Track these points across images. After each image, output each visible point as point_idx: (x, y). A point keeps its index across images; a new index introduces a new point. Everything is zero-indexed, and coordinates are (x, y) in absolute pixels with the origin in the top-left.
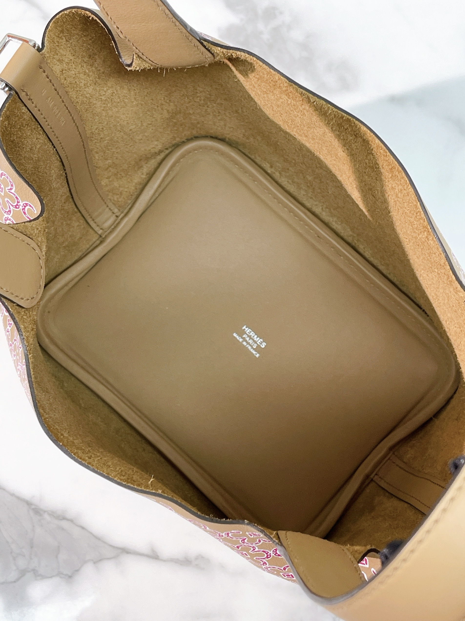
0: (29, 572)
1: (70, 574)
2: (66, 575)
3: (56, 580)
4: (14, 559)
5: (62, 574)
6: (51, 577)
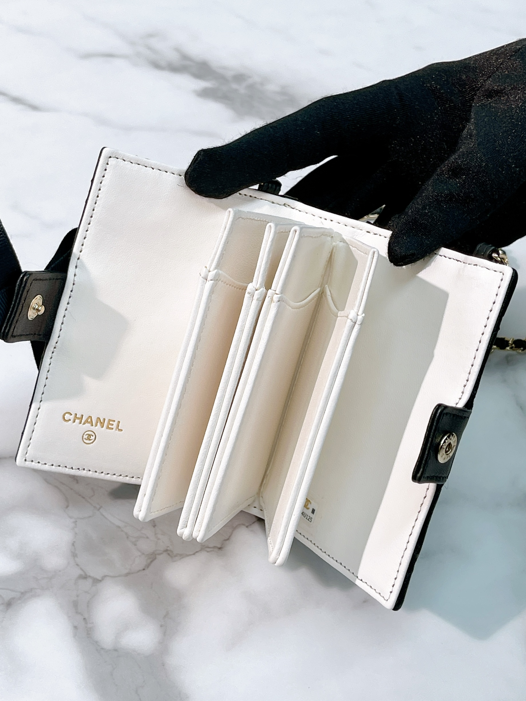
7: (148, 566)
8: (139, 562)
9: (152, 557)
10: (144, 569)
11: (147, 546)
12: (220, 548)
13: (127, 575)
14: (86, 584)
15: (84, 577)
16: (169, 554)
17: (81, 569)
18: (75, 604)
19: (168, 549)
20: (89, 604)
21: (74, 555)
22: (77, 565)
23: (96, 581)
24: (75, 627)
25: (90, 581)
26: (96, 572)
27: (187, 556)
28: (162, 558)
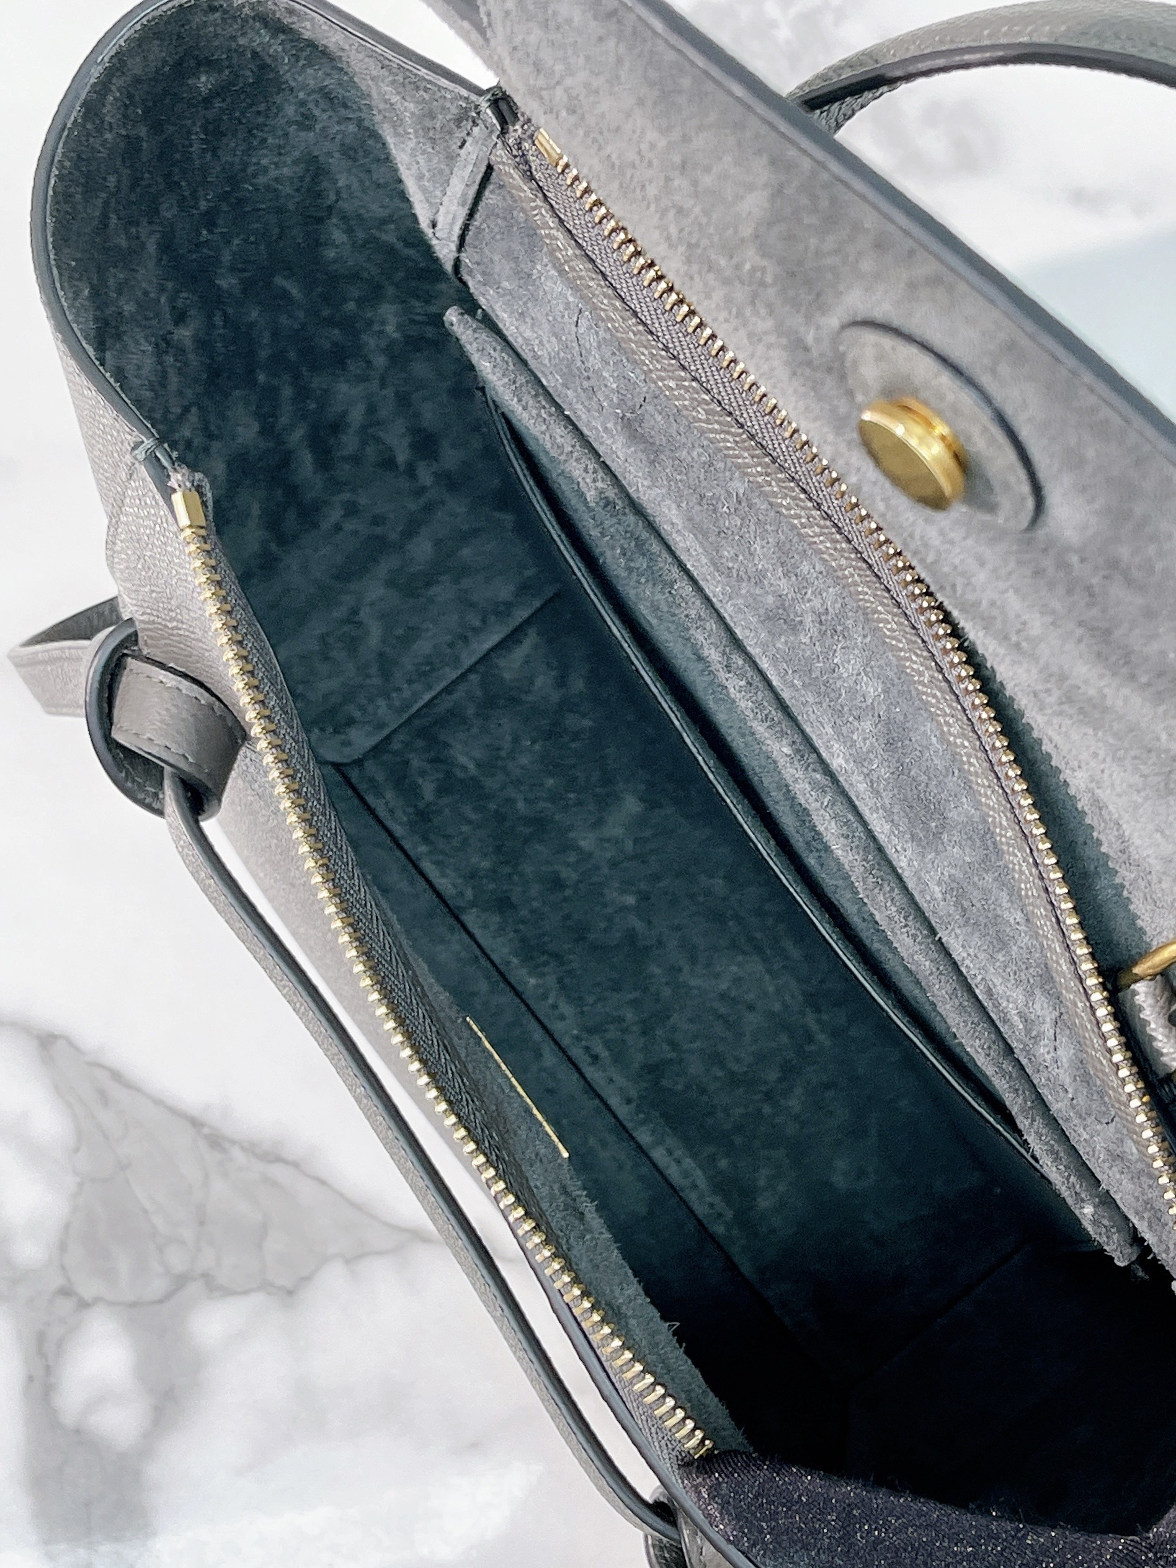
0: (194, 1279)
1: (289, 1286)
2: (281, 1288)
3: (259, 1300)
4: (160, 1249)
5: (272, 1285)
7: (168, 1297)
8: (157, 1286)
9: (180, 1281)
10: (160, 1301)
11: (177, 1260)
12: (290, 1293)
13: (133, 1305)
14: (65, 1306)
15: (66, 1292)
16: (207, 1284)
17: (67, 1277)
18: (41, 1338)
19: (210, 1272)
20: (60, 1344)
21: (63, 1247)
22: (63, 1268)
23: (84, 1305)
24: (31, 1379)
25: (73, 1301)
26: (88, 1288)
27: (235, 1293)
28: (194, 1288)
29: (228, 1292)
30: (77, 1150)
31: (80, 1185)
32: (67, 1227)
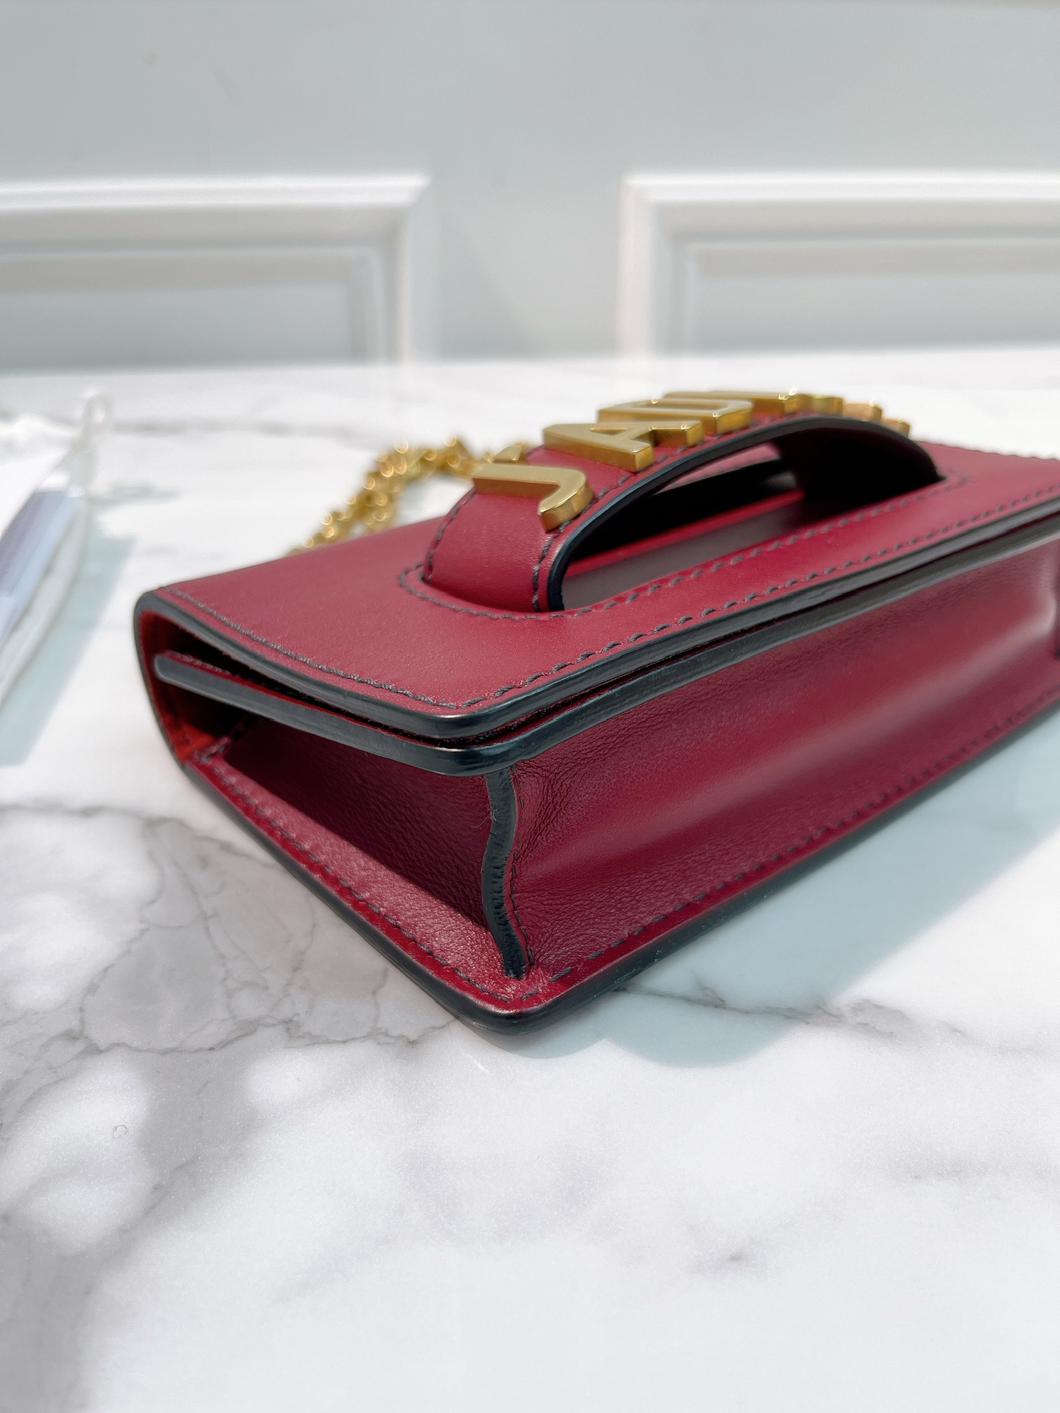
0: (268, 1026)
1: (413, 1037)
2: (400, 1037)
3: (361, 1051)
4: (230, 994)
5: (386, 1034)
6: (344, 1042)
7: (224, 1044)
8: (214, 1031)
9: (248, 1028)
10: (211, 1049)
11: (251, 1005)
12: (412, 1043)
13: (166, 1052)
14: (66, 1053)
15: (75, 1036)
16: (288, 1030)
17: (82, 1022)
19: (296, 1018)
20: (34, 1097)
21: (92, 989)
22: (81, 1010)
23: (94, 1050)
25: (80, 1046)
27: (328, 1042)
28: (265, 1034)
29: (315, 1040)
30: (152, 902)
31: (143, 932)
32: (106, 970)
